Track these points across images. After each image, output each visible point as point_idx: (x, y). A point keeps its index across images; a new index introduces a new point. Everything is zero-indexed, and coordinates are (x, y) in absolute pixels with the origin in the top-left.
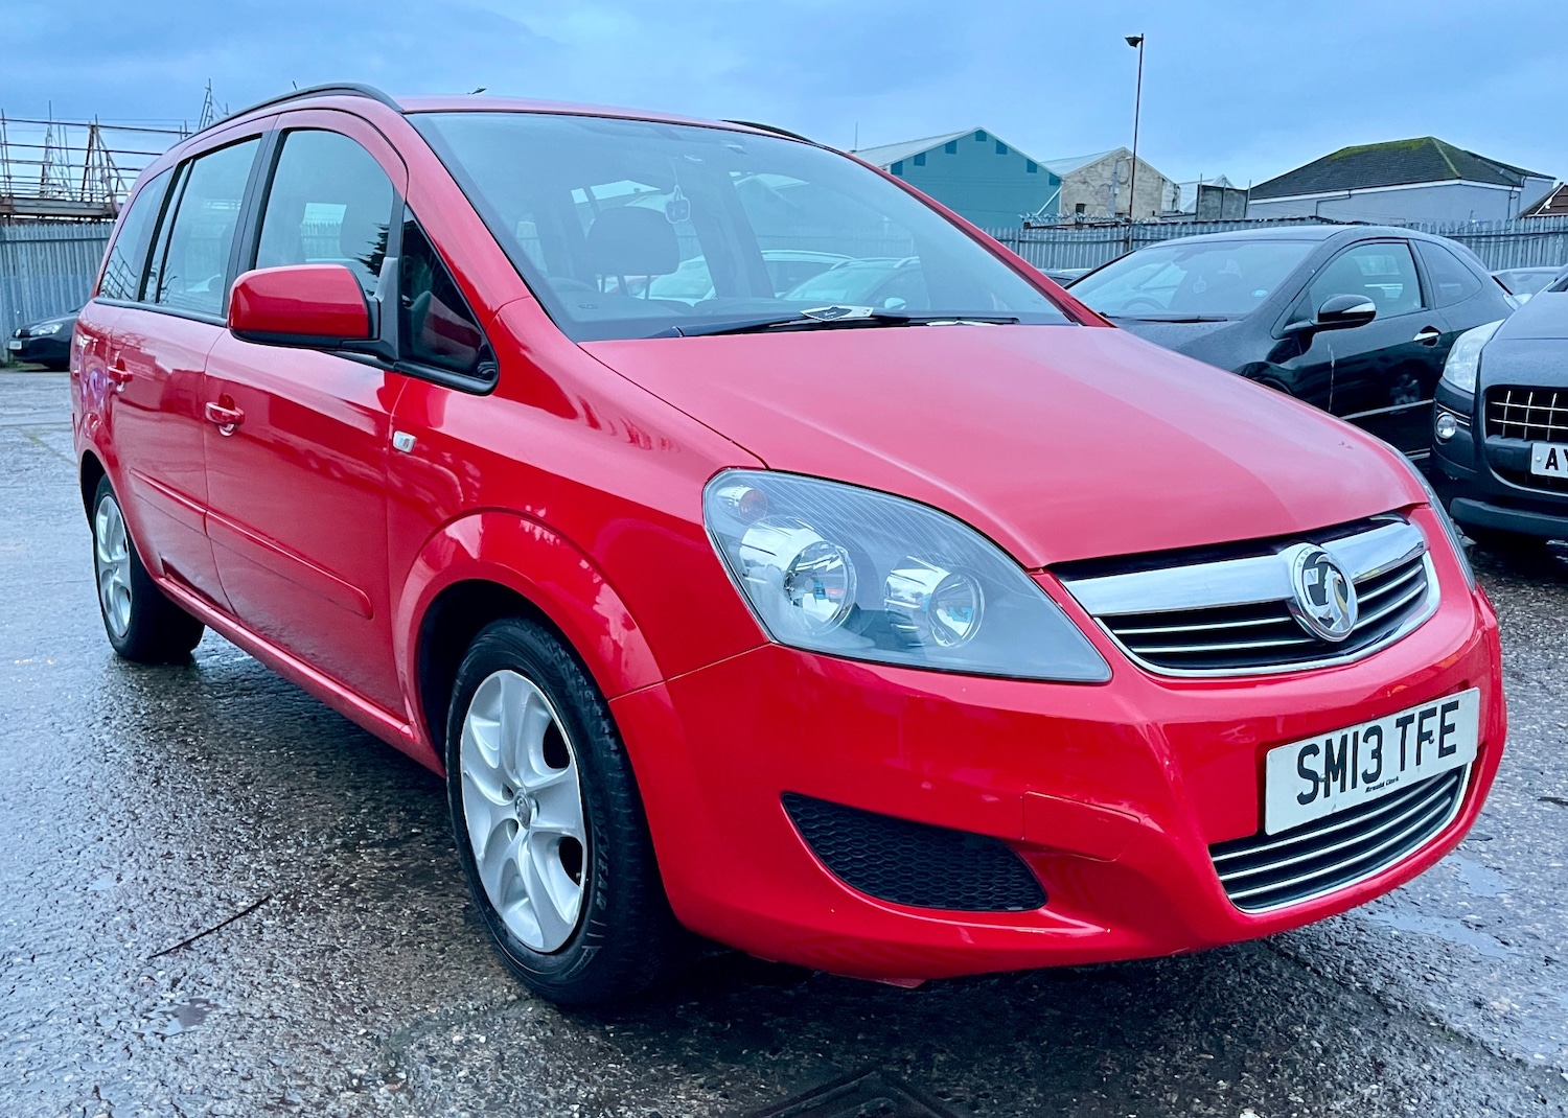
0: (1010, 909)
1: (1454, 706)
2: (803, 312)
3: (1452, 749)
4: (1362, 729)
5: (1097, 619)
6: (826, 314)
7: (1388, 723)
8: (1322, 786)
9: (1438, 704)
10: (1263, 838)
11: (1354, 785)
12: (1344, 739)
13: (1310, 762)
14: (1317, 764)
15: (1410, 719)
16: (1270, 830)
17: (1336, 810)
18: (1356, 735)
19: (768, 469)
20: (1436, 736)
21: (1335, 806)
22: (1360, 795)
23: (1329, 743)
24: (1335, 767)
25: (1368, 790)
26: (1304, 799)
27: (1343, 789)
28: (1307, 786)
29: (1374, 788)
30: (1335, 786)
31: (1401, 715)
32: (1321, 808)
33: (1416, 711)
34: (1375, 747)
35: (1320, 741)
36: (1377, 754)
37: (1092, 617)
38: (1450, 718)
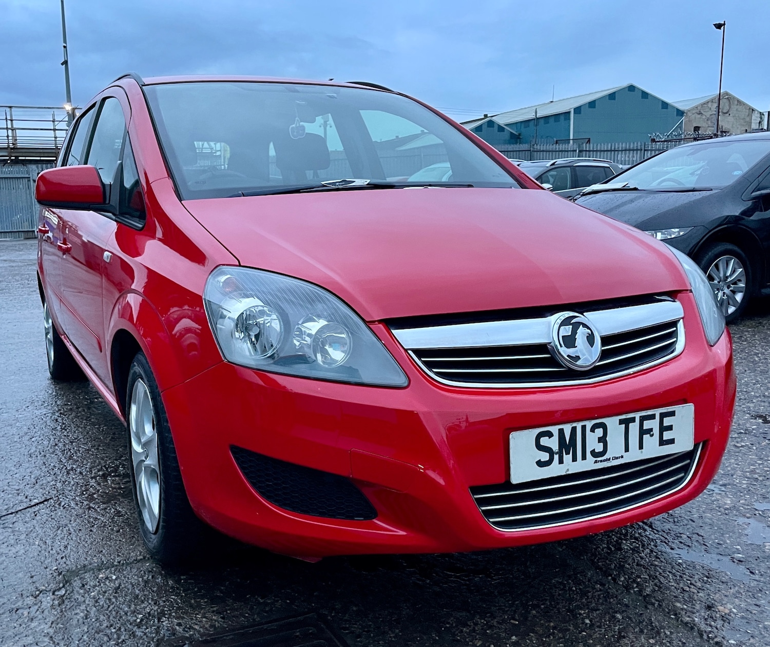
0: (356, 518)
1: (672, 414)
2: (323, 183)
3: (672, 441)
4: (589, 424)
5: (410, 352)
6: (338, 184)
7: (612, 423)
8: (556, 457)
9: (657, 412)
10: (509, 486)
11: (584, 458)
12: (574, 430)
13: (544, 441)
14: (553, 443)
15: (633, 420)
16: (515, 480)
17: (569, 473)
18: (584, 427)
19: (240, 265)
20: (656, 432)
21: (568, 470)
22: (590, 464)
23: (561, 432)
24: (567, 446)
25: (596, 462)
26: (540, 464)
27: (574, 459)
28: (545, 457)
29: (601, 461)
30: (568, 458)
31: (623, 417)
32: (556, 470)
33: (637, 415)
34: (601, 435)
35: (554, 429)
36: (603, 440)
37: (406, 350)
38: (667, 421)
